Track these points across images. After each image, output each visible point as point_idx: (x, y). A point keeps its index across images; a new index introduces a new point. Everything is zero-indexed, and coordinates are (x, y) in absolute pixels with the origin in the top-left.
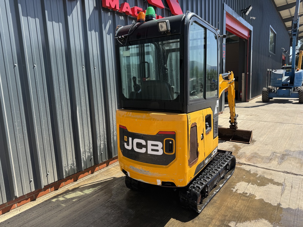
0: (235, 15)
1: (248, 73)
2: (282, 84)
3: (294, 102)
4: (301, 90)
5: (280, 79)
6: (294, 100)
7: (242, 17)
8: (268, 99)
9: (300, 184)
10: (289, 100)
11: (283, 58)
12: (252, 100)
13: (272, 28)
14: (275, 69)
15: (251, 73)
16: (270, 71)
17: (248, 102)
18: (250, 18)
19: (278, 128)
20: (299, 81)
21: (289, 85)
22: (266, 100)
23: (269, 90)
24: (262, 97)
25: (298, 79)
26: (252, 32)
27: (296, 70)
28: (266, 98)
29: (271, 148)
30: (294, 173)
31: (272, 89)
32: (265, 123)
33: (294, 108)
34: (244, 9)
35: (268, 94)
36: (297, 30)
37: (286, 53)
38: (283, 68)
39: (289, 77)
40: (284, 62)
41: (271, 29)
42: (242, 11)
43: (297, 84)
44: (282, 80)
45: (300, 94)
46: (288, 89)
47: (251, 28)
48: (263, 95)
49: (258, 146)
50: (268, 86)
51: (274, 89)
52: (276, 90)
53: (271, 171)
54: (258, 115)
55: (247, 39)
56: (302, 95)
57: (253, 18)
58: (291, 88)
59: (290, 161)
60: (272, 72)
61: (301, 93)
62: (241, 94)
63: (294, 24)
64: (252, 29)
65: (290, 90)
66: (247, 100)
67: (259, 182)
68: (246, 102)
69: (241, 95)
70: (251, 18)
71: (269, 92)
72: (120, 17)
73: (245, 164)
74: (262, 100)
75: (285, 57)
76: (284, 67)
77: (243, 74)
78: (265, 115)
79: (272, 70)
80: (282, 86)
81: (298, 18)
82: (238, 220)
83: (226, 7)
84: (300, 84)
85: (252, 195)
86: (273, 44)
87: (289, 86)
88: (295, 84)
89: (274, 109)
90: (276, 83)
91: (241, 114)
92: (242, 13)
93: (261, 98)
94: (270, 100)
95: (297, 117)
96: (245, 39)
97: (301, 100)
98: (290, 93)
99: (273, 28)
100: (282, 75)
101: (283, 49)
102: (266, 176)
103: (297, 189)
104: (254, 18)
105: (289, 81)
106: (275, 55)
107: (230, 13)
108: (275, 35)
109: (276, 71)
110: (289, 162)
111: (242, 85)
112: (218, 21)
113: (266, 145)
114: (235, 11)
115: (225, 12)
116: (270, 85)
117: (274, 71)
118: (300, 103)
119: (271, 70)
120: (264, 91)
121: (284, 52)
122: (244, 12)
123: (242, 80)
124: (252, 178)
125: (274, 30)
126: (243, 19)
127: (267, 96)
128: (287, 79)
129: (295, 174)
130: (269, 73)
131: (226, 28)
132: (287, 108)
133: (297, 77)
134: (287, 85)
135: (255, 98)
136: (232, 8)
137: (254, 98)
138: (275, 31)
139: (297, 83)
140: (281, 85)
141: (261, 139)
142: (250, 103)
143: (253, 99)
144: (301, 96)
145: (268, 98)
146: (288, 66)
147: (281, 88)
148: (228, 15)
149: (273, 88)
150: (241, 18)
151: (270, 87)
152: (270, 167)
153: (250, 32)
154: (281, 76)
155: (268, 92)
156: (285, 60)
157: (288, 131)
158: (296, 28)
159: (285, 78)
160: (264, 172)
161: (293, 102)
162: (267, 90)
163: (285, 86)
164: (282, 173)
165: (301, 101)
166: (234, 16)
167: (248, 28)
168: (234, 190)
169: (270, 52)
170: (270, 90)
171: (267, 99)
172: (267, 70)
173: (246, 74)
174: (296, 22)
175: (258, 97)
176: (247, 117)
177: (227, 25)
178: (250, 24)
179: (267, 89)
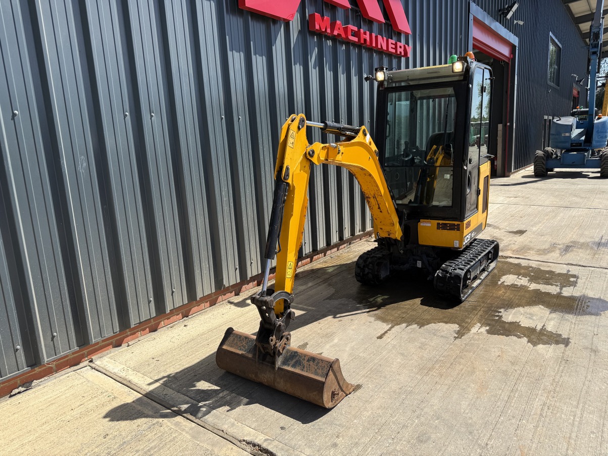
0: (487, 20)
1: (508, 124)
2: (571, 144)
3: (592, 175)
4: (605, 154)
5: (567, 134)
6: (593, 172)
7: (500, 23)
8: (545, 171)
9: (589, 275)
10: (583, 173)
11: (574, 93)
12: (515, 174)
13: (554, 38)
14: (557, 116)
15: (514, 124)
16: (550, 120)
17: (508, 176)
18: (513, 22)
19: (561, 215)
20: (602, 137)
21: (583, 144)
22: (542, 174)
23: (546, 155)
24: (534, 167)
25: (600, 134)
26: (517, 48)
27: (597, 117)
28: (542, 169)
29: (550, 239)
30: (582, 264)
31: (552, 154)
32: (540, 208)
33: (591, 186)
34: (504, 9)
35: (544, 163)
36: (598, 44)
37: (581, 83)
38: (573, 115)
39: (583, 130)
40: (576, 102)
41: (552, 39)
42: (500, 11)
43: (598, 144)
44: (570, 137)
45: (602, 160)
46: (582, 153)
47: (515, 40)
48: (536, 163)
49: (530, 238)
50: (544, 148)
51: (556, 154)
52: (559, 155)
53: (549, 264)
54: (527, 196)
55: (507, 61)
56: (606, 163)
57: (519, 23)
58: (587, 151)
59: (578, 252)
60: (553, 122)
61: (605, 159)
62: (495, 162)
63: (594, 33)
64: (517, 44)
65: (586, 154)
66: (507, 174)
67: (532, 274)
68: (505, 177)
69: (496, 164)
70: (515, 22)
71: (547, 158)
72: (328, 41)
73: (511, 257)
74: (533, 174)
75: (578, 92)
76: (575, 112)
77: (500, 126)
78: (540, 196)
79: (553, 119)
80: (571, 146)
81: (601, 22)
82: (508, 307)
83: (474, 7)
84: (603, 143)
85: (523, 286)
86: (556, 67)
87: (583, 147)
88: (594, 143)
89: (555, 187)
90: (561, 142)
91: (499, 195)
92: (500, 15)
93: (533, 169)
94: (549, 173)
95: (595, 198)
96: (504, 61)
97: (603, 172)
98: (584, 159)
99: (556, 38)
100: (571, 126)
101: (575, 75)
102: (542, 268)
103: (584, 280)
104: (521, 23)
105: (583, 138)
106: (558, 88)
107: (480, 17)
108: (559, 50)
109: (560, 120)
110: (576, 254)
111: (498, 146)
112: (461, 34)
113: (542, 235)
114: (489, 13)
115: (471, 17)
116: (549, 147)
117: (557, 121)
118: (604, 176)
119: (551, 118)
120: (537, 156)
121: (577, 81)
122: (503, 13)
123: (497, 136)
124: (522, 271)
125: (556, 41)
126: (501, 26)
127: (543, 166)
128: (580, 135)
129: (583, 266)
130: (547, 123)
131: (474, 45)
132: (579, 186)
133: (598, 131)
134: (580, 145)
135: (521, 170)
136: (482, 9)
137: (519, 170)
138: (558, 43)
139: (598, 142)
140: (568, 145)
141: (534, 229)
142: (512, 179)
143: (517, 171)
144: (604, 164)
145: (544, 169)
146: (582, 109)
147: (568, 151)
148: (477, 22)
149: (555, 151)
150: (498, 24)
151: (549, 149)
152: (548, 259)
153: (513, 48)
154: (569, 128)
155: (545, 158)
156: (578, 97)
157: (577, 218)
158: (597, 41)
159: (576, 132)
160: (539, 265)
161: (589, 175)
162: (544, 155)
163: (576, 146)
164: (565, 266)
165: (604, 174)
166: (487, 22)
167: (511, 41)
168: (499, 283)
169: (549, 82)
170: (548, 156)
171: (543, 171)
172: (543, 117)
173: (505, 126)
174: (598, 30)
175: (526, 168)
176: (508, 200)
177: (474, 38)
178: (513, 33)
179: (544, 152)
